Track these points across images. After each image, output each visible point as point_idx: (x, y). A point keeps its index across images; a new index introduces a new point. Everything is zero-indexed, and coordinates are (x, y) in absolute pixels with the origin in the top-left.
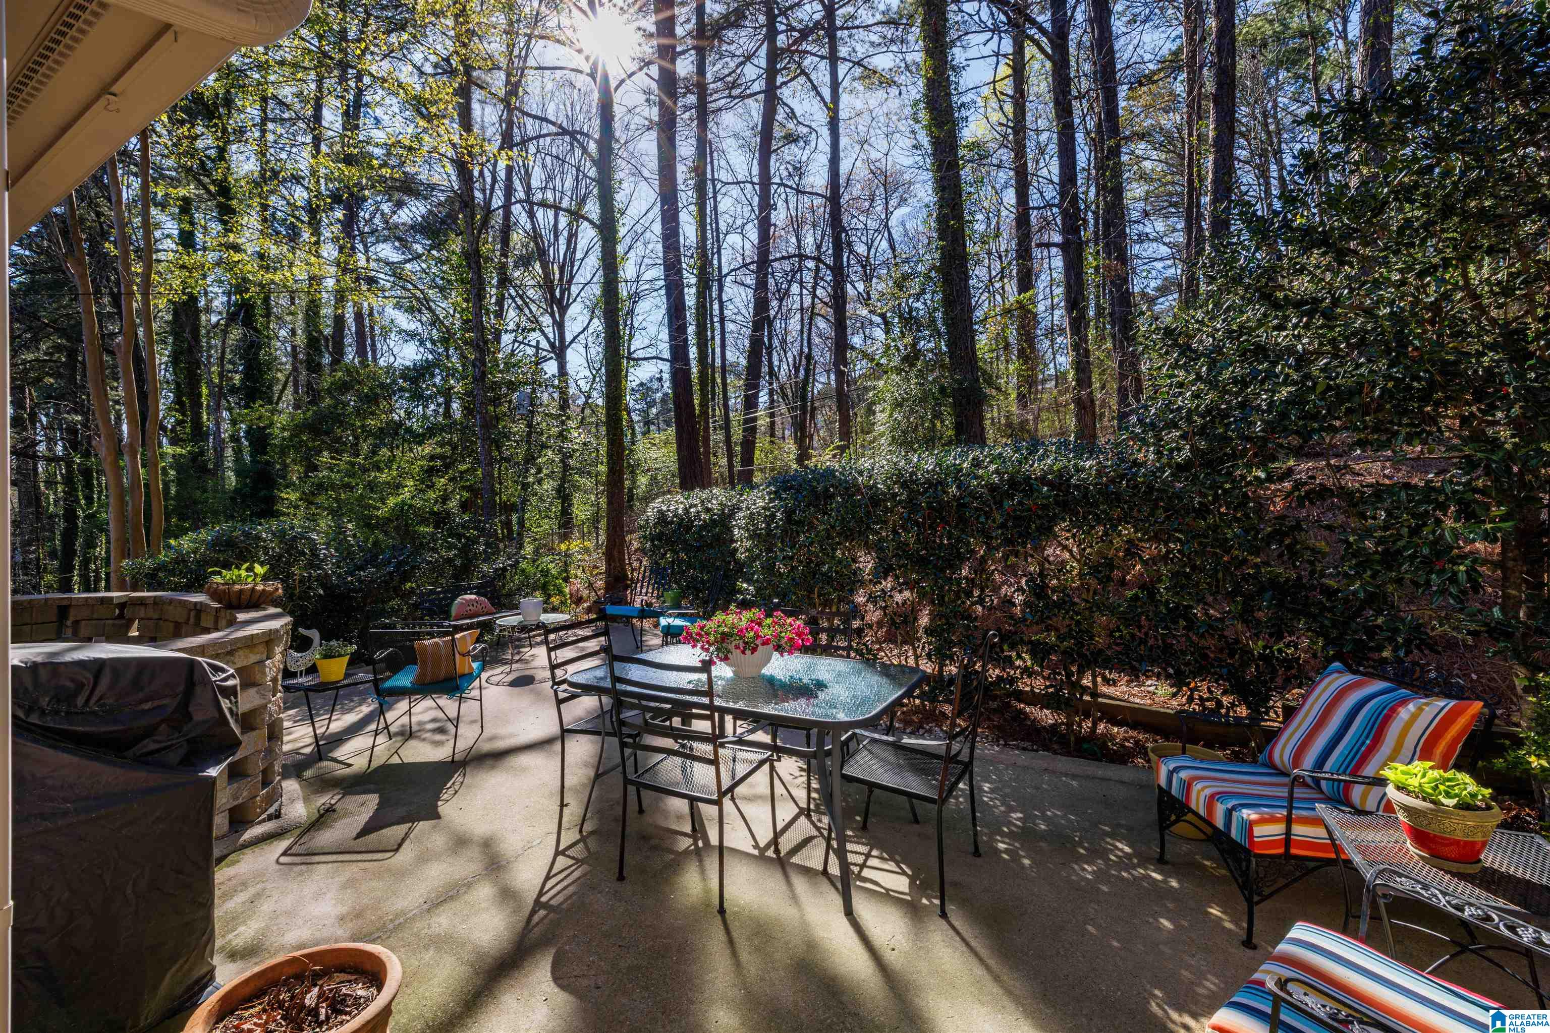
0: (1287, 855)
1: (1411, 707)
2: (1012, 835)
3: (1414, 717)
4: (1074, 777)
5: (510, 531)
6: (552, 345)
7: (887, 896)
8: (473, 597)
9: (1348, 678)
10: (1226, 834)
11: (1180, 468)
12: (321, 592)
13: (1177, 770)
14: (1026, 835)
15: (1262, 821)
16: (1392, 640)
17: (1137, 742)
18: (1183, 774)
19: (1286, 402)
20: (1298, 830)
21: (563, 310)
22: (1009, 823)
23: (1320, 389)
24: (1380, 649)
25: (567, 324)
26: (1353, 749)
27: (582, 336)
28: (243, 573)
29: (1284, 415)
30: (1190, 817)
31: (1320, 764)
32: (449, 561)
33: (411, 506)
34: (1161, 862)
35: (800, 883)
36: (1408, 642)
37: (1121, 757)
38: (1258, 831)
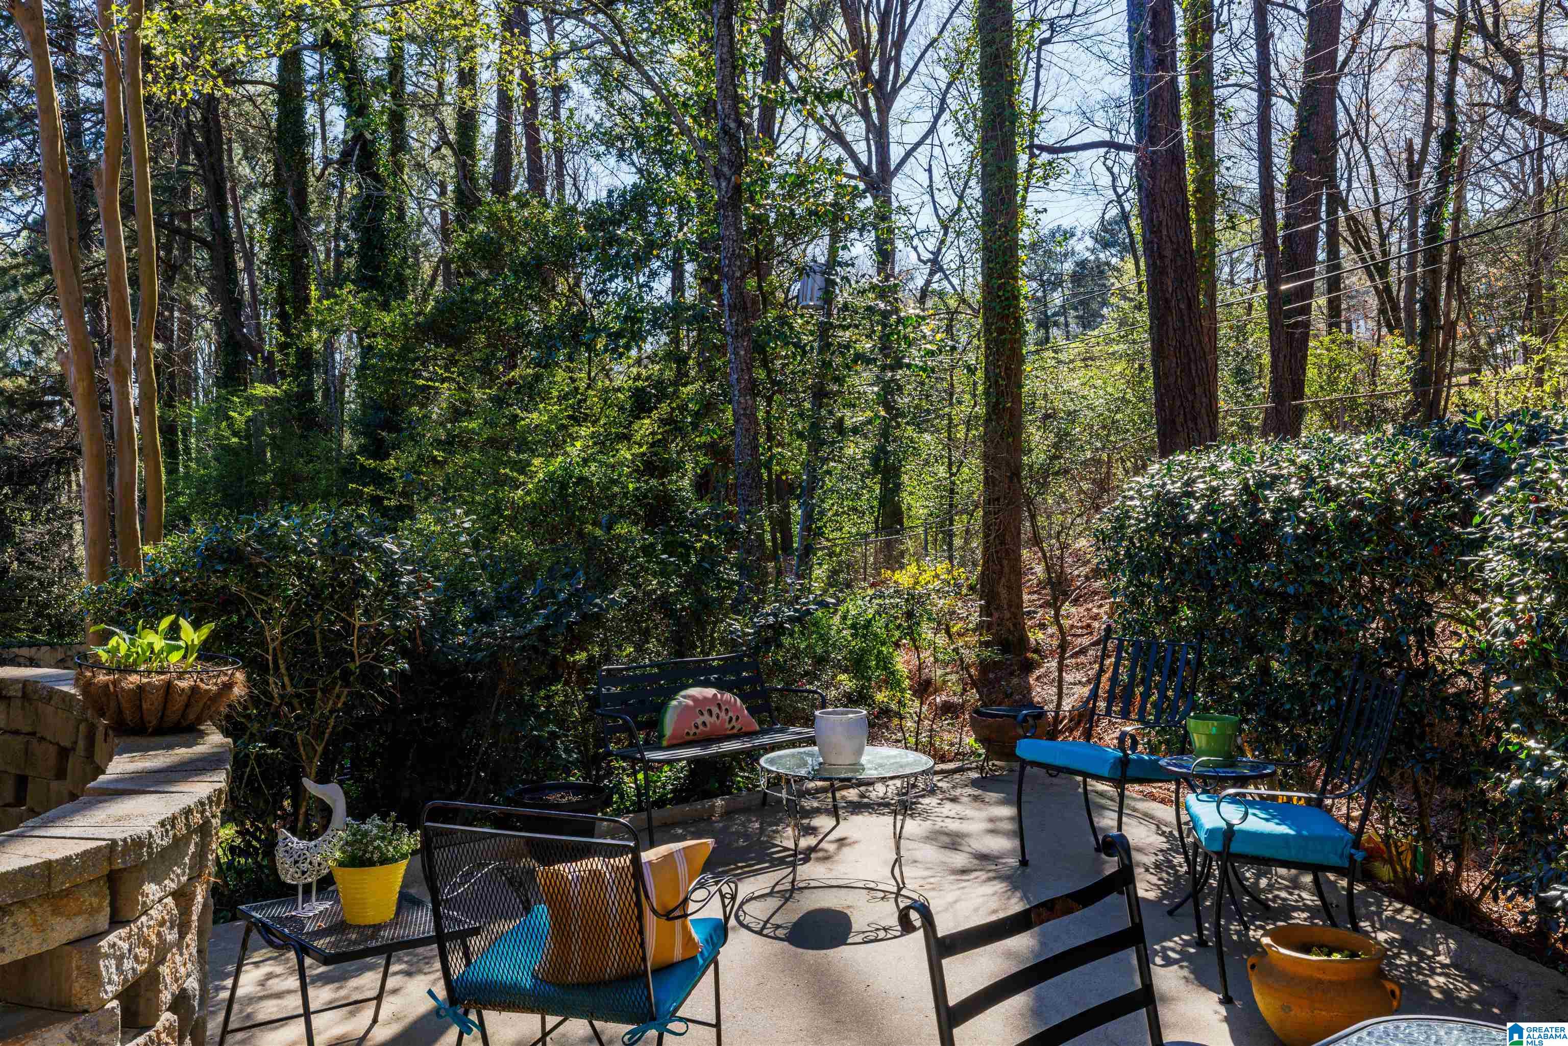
5: (787, 537)
6: (865, 171)
8: (710, 692)
12: (403, 665)
21: (886, 100)
25: (894, 132)
27: (924, 150)
28: (159, 643)
32: (664, 603)
33: (582, 480)
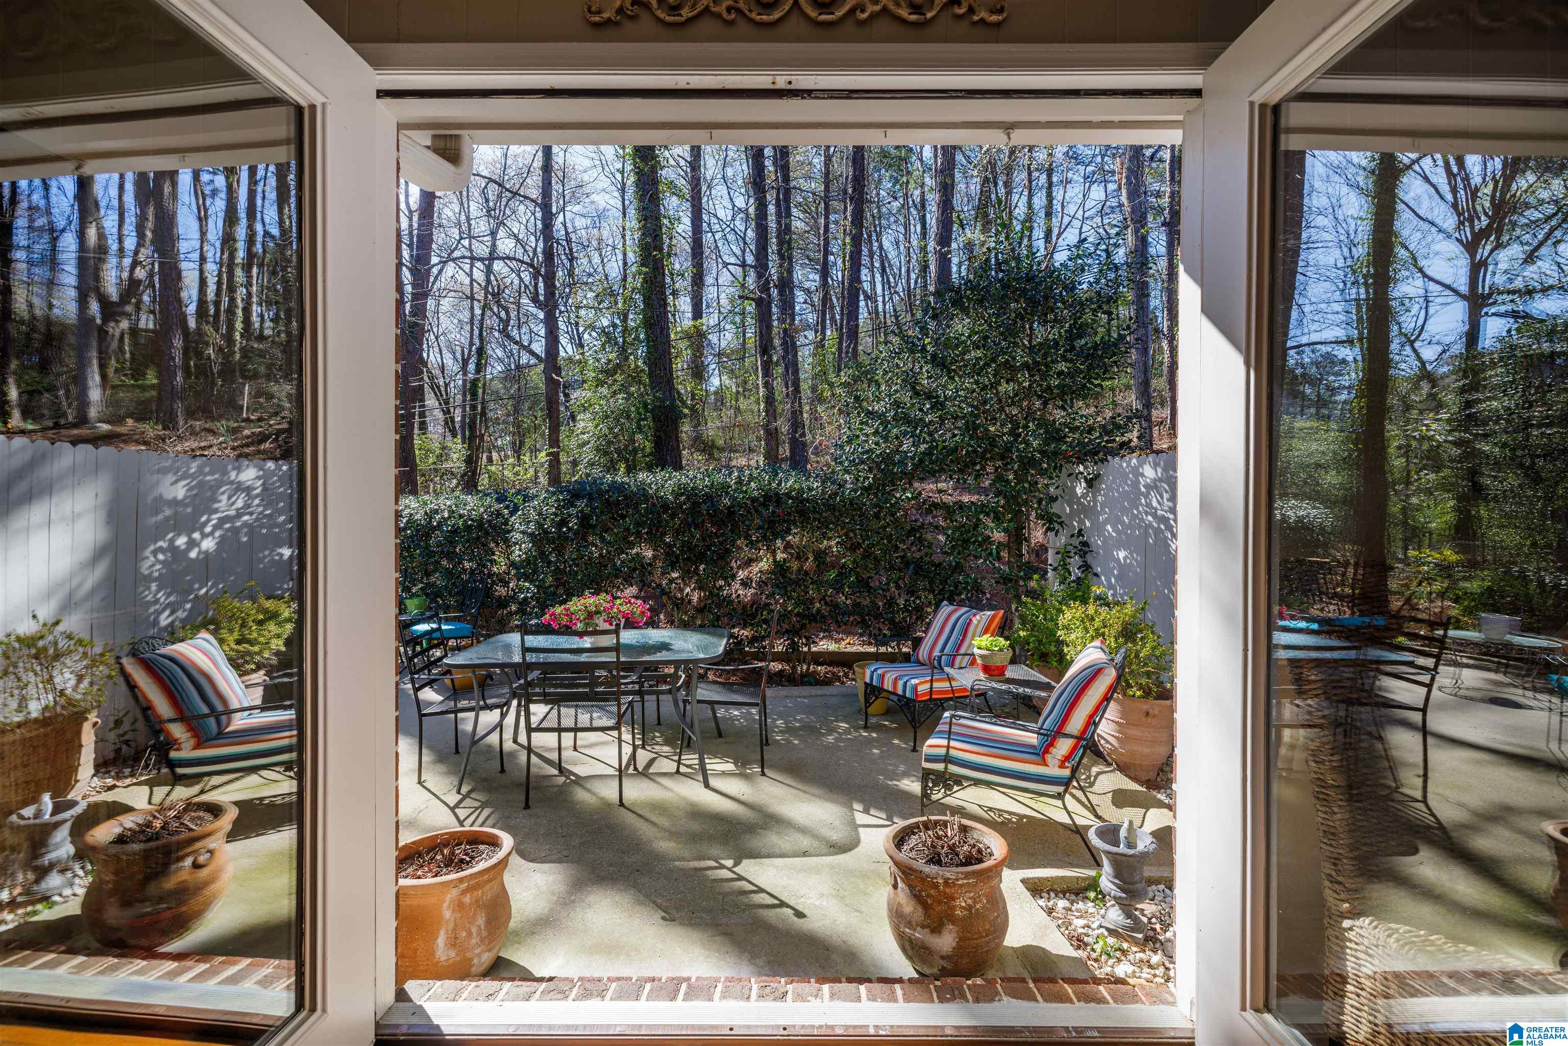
0: (931, 699)
1: (978, 617)
2: (781, 732)
3: (979, 622)
4: (804, 697)
7: (724, 774)
9: (951, 608)
10: (904, 696)
11: (866, 489)
13: (875, 670)
14: (789, 730)
15: (921, 683)
16: (965, 588)
17: (833, 673)
18: (880, 672)
19: (923, 453)
20: (936, 685)
22: (777, 727)
23: (940, 448)
24: (960, 594)
26: (955, 643)
29: (921, 461)
30: (883, 695)
31: (942, 650)
34: (866, 727)
35: (664, 781)
36: (972, 588)
37: (827, 682)
38: (920, 688)
